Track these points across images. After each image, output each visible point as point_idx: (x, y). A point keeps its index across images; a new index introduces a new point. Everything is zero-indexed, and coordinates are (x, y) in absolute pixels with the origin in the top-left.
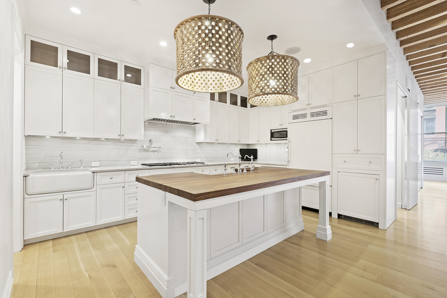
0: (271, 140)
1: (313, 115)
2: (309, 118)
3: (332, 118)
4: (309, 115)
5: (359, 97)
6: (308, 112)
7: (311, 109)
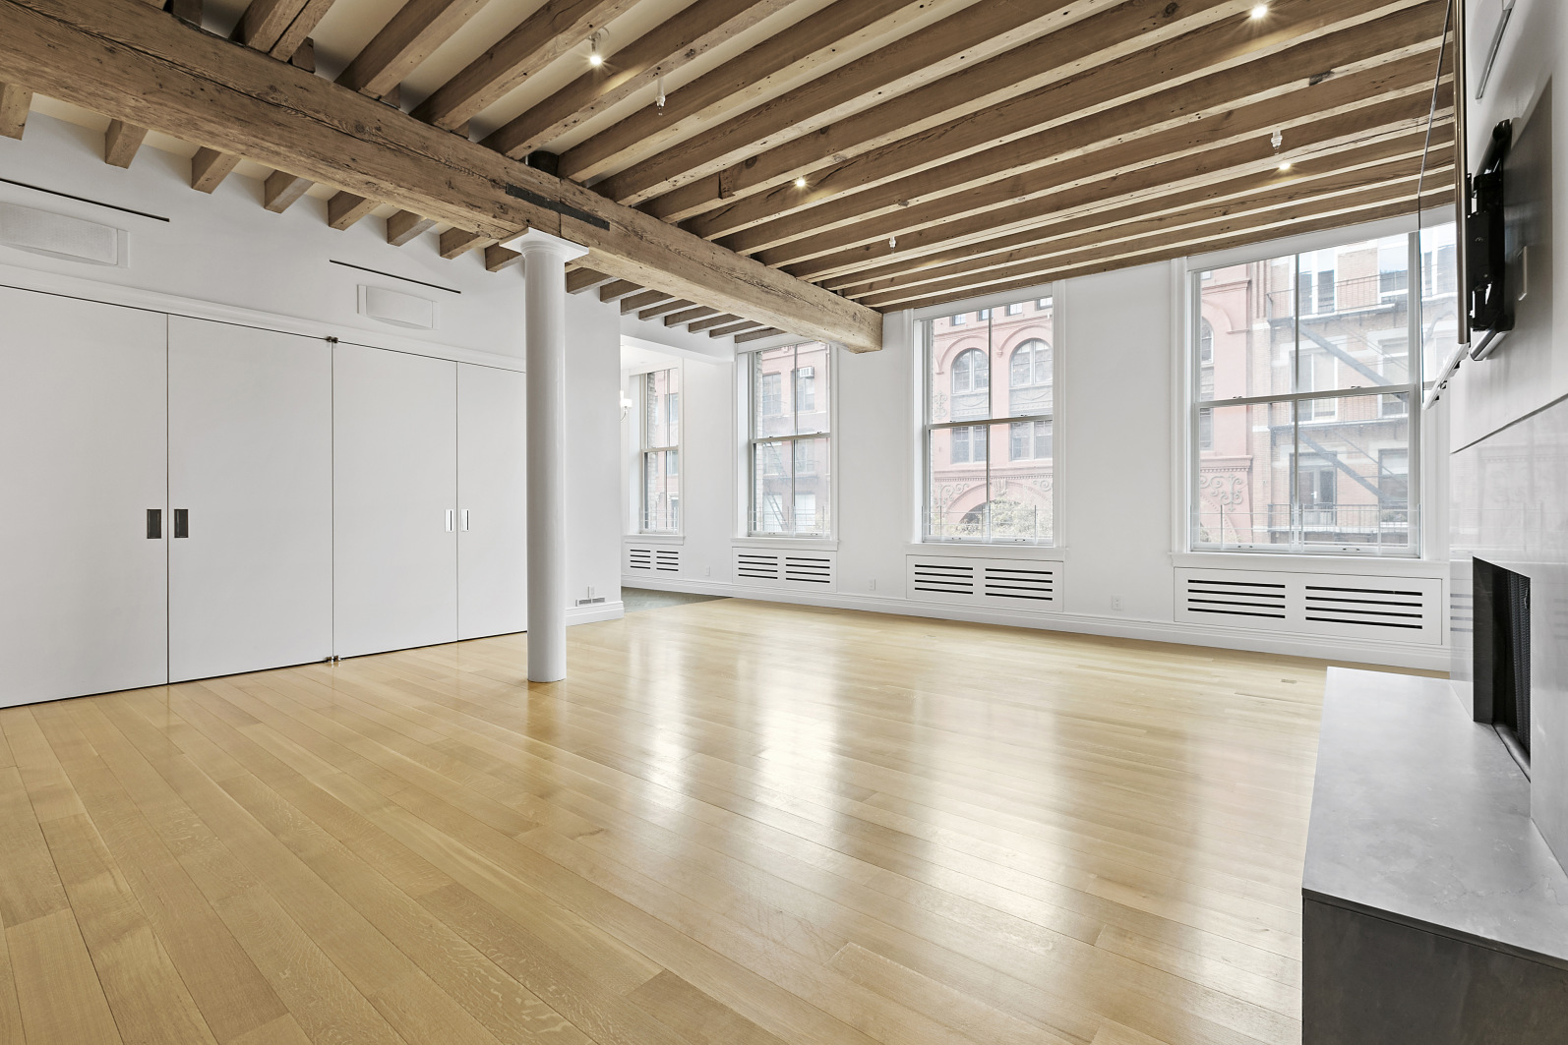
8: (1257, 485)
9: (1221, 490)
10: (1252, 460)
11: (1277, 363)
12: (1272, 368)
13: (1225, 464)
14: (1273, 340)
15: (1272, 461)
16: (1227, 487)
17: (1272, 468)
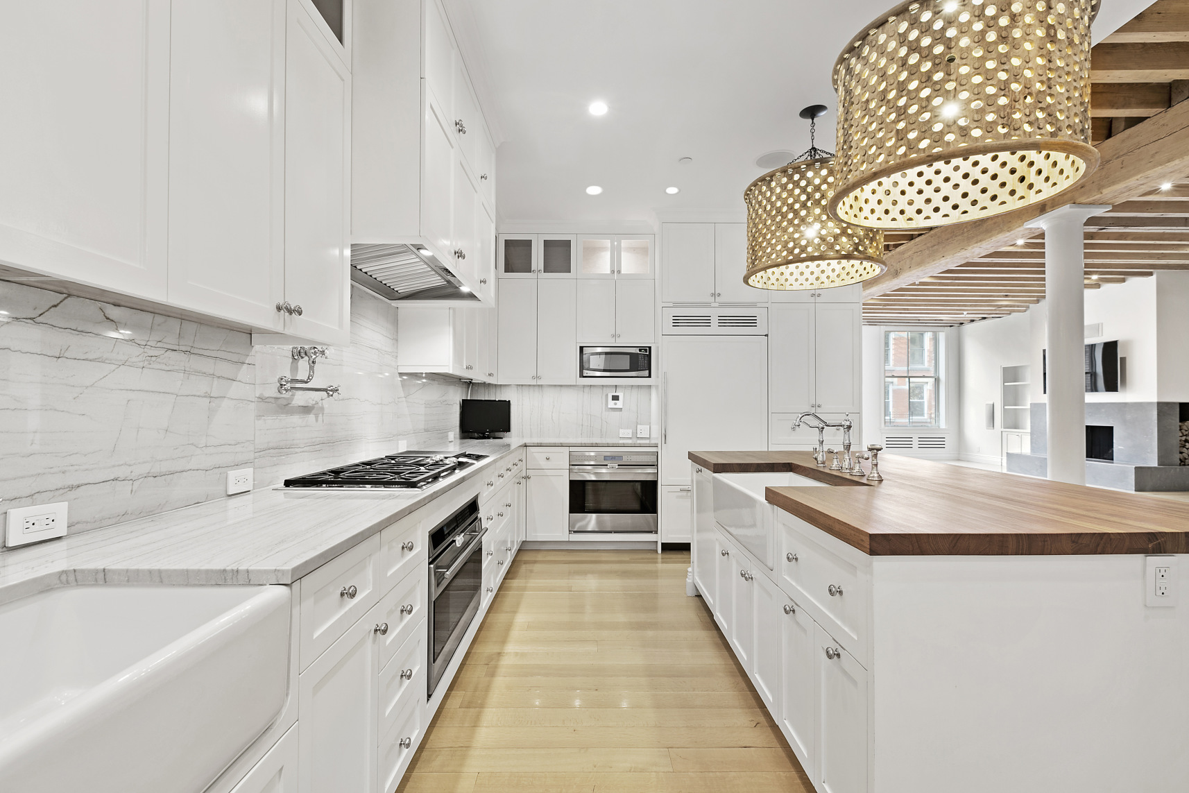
0: (582, 376)
1: (725, 321)
2: (714, 327)
3: (767, 335)
4: (714, 321)
5: (818, 300)
6: (714, 313)
7: (720, 307)
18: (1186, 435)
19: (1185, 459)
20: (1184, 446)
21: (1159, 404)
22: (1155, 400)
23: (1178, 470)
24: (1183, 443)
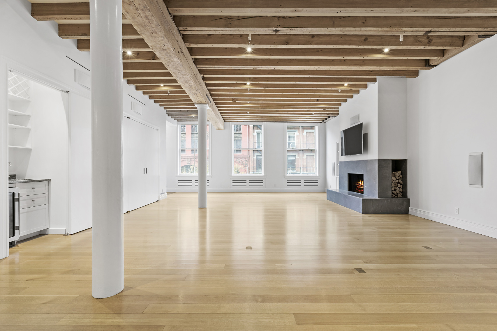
8: (250, 162)
9: (243, 163)
10: (249, 156)
11: (254, 134)
12: (253, 135)
13: (243, 157)
14: (253, 129)
15: (253, 156)
16: (244, 163)
17: (253, 158)
18: (398, 179)
19: (398, 194)
20: (397, 186)
21: (379, 160)
22: (377, 158)
23: (389, 201)
24: (397, 184)
